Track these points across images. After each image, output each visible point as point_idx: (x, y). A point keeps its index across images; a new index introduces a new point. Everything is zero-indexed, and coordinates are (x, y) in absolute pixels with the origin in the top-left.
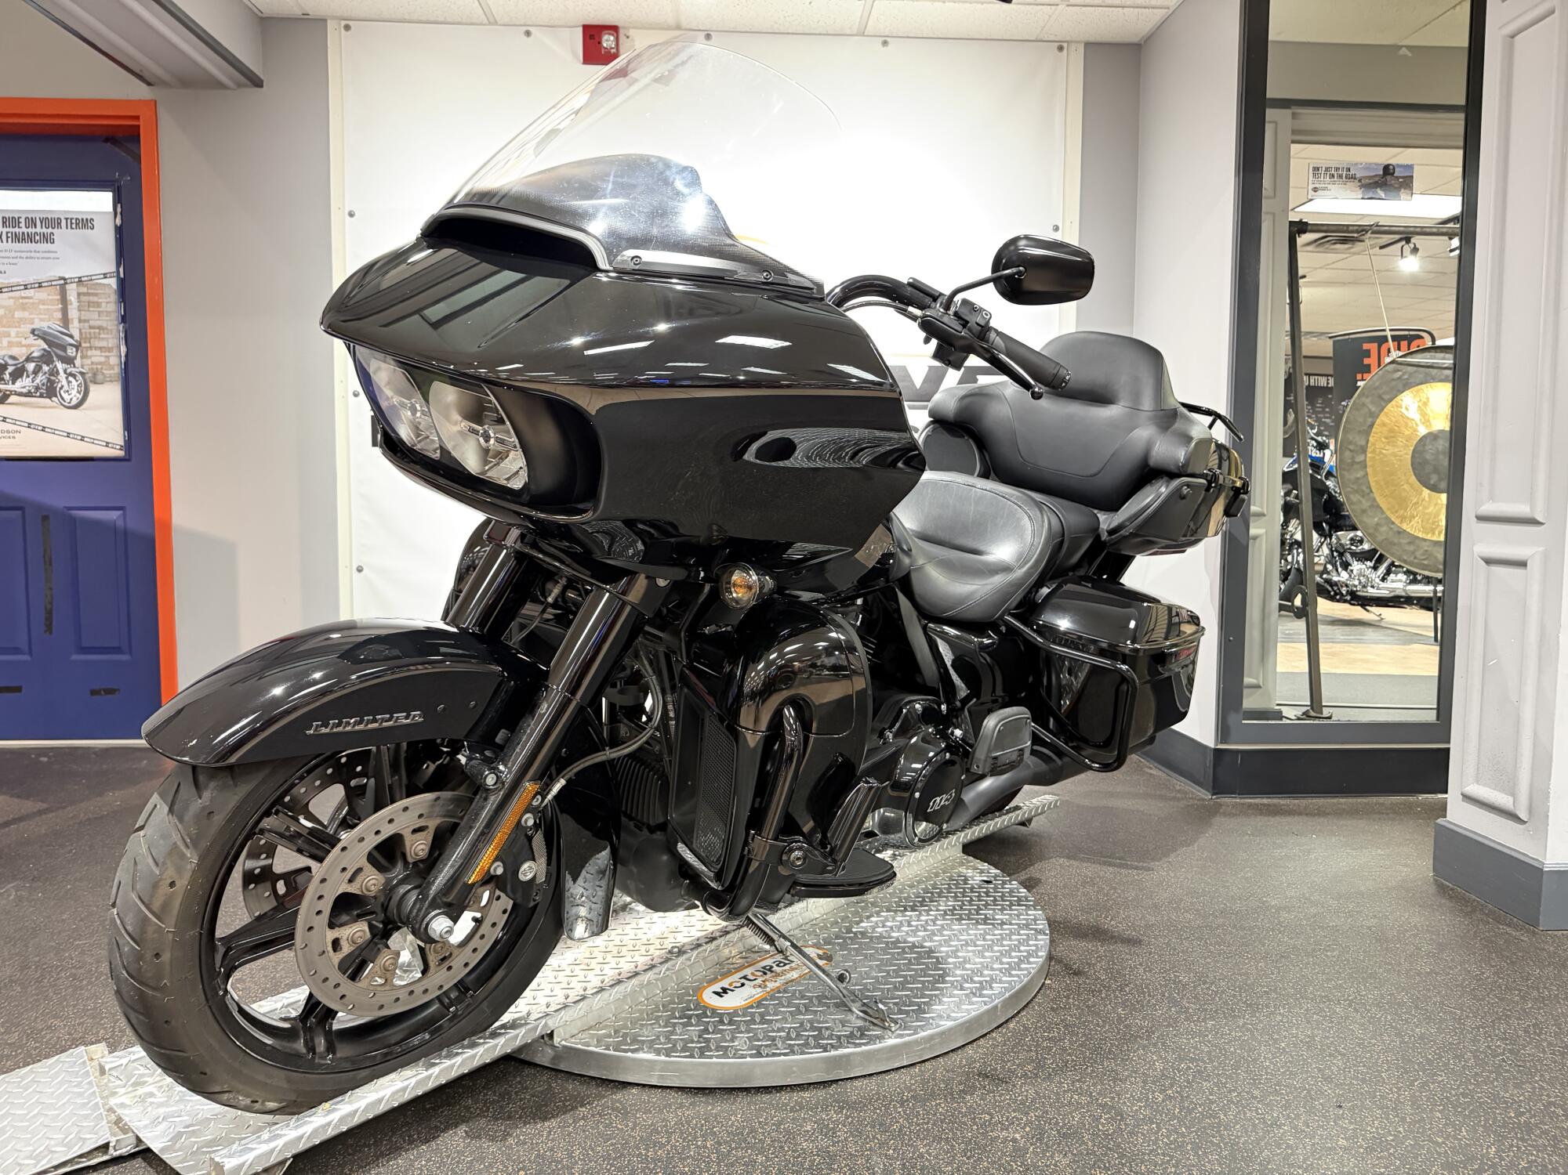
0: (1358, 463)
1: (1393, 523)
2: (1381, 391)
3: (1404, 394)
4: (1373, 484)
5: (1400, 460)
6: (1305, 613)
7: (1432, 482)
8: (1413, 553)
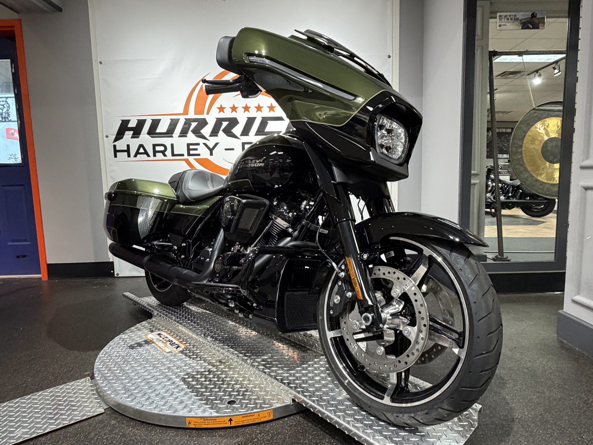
0: (519, 152)
1: (534, 177)
2: (529, 122)
3: (539, 122)
4: (525, 161)
5: (536, 150)
6: (497, 215)
7: (550, 159)
8: (542, 189)
